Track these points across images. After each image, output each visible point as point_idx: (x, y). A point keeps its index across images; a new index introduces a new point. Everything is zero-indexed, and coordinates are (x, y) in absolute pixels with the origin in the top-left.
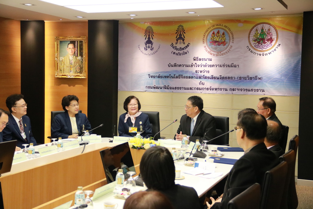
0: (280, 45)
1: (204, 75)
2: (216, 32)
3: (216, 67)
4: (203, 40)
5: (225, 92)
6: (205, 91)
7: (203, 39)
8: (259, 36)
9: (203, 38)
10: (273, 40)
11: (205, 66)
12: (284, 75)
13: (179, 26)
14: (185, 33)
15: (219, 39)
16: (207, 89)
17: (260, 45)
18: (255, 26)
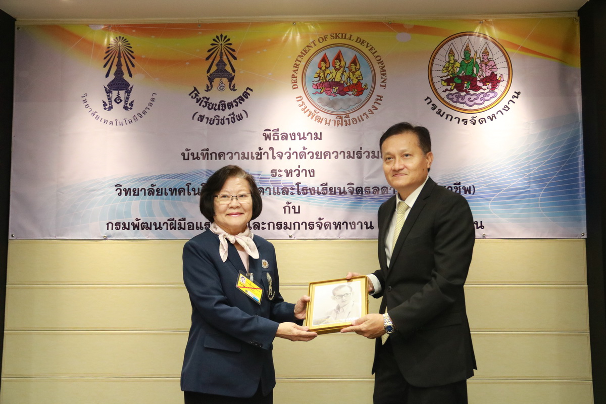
0: (518, 93)
1: (298, 184)
2: (331, 56)
3: (337, 157)
4: (294, 79)
5: (366, 233)
6: (304, 232)
7: (293, 76)
8: (458, 69)
9: (294, 73)
10: (499, 81)
11: (302, 155)
12: (535, 178)
13: (217, 37)
14: (235, 58)
15: (341, 77)
16: (308, 227)
17: (463, 94)
18: (447, 42)
